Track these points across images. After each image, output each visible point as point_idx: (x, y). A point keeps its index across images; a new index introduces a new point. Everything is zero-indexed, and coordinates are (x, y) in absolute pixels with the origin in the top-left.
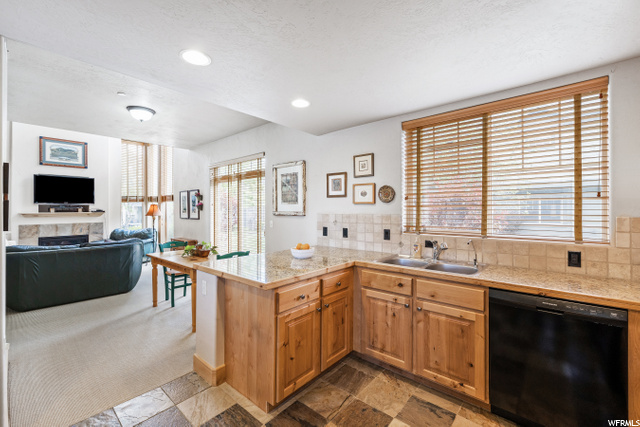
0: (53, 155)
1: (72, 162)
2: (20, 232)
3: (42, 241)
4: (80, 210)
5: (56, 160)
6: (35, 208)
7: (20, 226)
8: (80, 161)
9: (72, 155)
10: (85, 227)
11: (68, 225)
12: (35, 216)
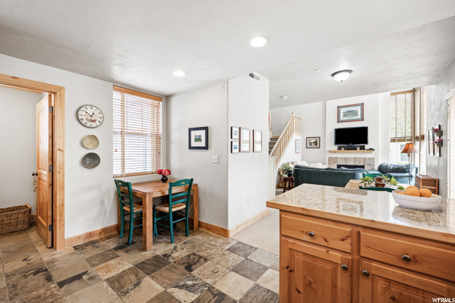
0: (344, 116)
1: (355, 118)
2: (329, 161)
3: (339, 166)
4: (358, 149)
5: (346, 118)
6: (336, 148)
7: (329, 158)
8: (359, 117)
9: (354, 113)
10: (362, 160)
11: (352, 158)
12: (335, 152)
